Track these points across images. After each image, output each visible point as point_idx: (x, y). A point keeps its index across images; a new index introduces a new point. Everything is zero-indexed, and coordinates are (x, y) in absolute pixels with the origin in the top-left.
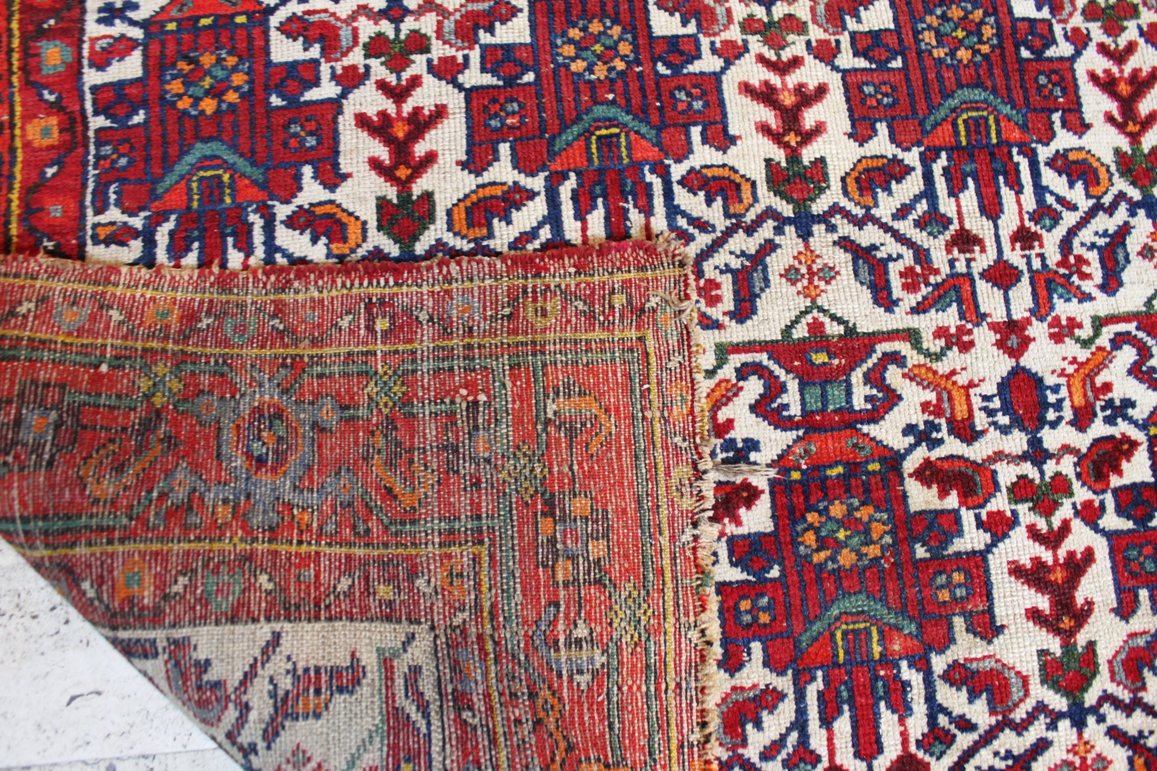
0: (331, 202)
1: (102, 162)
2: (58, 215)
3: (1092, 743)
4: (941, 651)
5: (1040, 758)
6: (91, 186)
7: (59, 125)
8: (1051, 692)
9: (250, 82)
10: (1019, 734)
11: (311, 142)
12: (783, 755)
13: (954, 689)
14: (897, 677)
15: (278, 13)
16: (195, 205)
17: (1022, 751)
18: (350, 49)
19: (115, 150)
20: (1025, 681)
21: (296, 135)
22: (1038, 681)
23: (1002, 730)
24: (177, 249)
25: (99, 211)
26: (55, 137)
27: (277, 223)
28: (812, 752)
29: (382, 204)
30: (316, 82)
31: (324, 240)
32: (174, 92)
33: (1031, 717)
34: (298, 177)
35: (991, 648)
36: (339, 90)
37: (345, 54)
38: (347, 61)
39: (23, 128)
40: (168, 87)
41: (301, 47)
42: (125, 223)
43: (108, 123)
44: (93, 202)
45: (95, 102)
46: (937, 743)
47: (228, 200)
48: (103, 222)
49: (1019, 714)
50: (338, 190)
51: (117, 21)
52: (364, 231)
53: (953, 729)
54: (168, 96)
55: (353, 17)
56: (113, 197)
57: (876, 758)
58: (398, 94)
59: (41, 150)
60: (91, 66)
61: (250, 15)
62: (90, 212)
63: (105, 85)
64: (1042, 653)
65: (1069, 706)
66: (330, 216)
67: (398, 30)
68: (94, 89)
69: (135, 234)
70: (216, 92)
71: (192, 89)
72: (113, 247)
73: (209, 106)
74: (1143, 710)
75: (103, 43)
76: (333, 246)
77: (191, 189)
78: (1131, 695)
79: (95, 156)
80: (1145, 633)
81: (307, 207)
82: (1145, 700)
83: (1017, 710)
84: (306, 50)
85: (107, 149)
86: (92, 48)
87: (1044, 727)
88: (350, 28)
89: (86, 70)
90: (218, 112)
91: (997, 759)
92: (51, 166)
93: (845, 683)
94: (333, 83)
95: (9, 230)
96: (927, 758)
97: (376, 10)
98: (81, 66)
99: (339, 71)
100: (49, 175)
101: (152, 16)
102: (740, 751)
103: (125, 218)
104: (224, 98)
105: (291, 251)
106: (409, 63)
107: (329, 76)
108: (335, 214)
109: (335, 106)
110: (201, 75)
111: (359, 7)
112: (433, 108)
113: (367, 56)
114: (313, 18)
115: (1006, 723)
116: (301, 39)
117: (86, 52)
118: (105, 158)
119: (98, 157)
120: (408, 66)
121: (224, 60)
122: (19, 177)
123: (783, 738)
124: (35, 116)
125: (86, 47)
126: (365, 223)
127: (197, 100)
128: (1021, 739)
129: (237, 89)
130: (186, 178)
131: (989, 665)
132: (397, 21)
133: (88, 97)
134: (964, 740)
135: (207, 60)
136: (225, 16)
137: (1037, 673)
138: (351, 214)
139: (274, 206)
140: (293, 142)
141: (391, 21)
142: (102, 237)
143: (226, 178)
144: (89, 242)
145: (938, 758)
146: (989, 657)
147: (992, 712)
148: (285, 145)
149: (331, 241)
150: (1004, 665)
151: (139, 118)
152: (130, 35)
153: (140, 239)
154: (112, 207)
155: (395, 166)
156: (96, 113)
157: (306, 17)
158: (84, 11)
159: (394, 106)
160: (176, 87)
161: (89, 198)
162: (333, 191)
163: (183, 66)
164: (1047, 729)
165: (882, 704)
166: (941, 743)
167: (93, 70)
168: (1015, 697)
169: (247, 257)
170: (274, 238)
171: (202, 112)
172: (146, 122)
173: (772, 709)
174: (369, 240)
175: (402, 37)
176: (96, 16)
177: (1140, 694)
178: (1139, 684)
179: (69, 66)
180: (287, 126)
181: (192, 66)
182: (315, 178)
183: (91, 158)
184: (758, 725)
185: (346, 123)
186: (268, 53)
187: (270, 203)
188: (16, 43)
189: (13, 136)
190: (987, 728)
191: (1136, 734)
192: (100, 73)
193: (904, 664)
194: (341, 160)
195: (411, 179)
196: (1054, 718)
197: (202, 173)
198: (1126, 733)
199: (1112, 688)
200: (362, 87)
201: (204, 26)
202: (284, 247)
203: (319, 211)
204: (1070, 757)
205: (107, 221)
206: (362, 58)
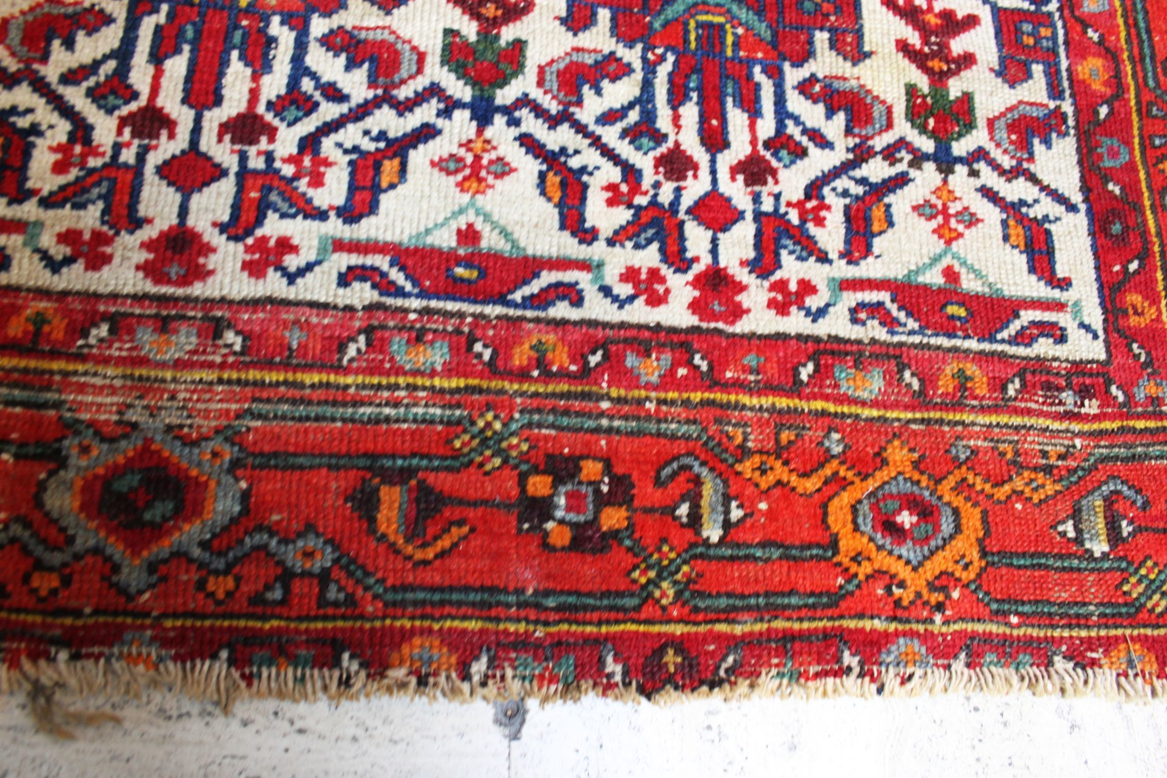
3: (494, 143)
4: (327, 13)
5: (421, 147)
8: (453, 76)
10: (401, 114)
12: (92, 81)
13: (331, 54)
14: (263, 32)
17: (400, 134)
20: (421, 58)
22: (438, 59)
23: (380, 107)
28: (130, 87)
33: (420, 99)
35: (389, 18)
46: (293, 108)
49: (404, 93)
53: (317, 96)
57: (210, 109)
64: (449, 33)
65: (473, 97)
74: (571, 127)
78: (561, 108)
80: (595, 51)
82: (577, 117)
83: (403, 87)
87: (434, 112)
91: (367, 138)
93: (194, 24)
96: (276, 122)
102: (35, 66)
115: (387, 99)
123: (96, 65)
128: (402, 120)
131: (379, 36)
134: (329, 111)
137: (438, 51)
145: (290, 125)
146: (384, 28)
147: (372, 84)
150: (398, 37)
164: (438, 115)
165: (235, 54)
166: (298, 108)
168: (404, 73)
173: (91, 31)
177: (572, 109)
178: (574, 99)
184: (69, 44)
190: (361, 101)
191: (557, 149)
193: (276, 20)
196: (450, 107)
198: (544, 146)
199: (536, 94)
204: (462, 152)
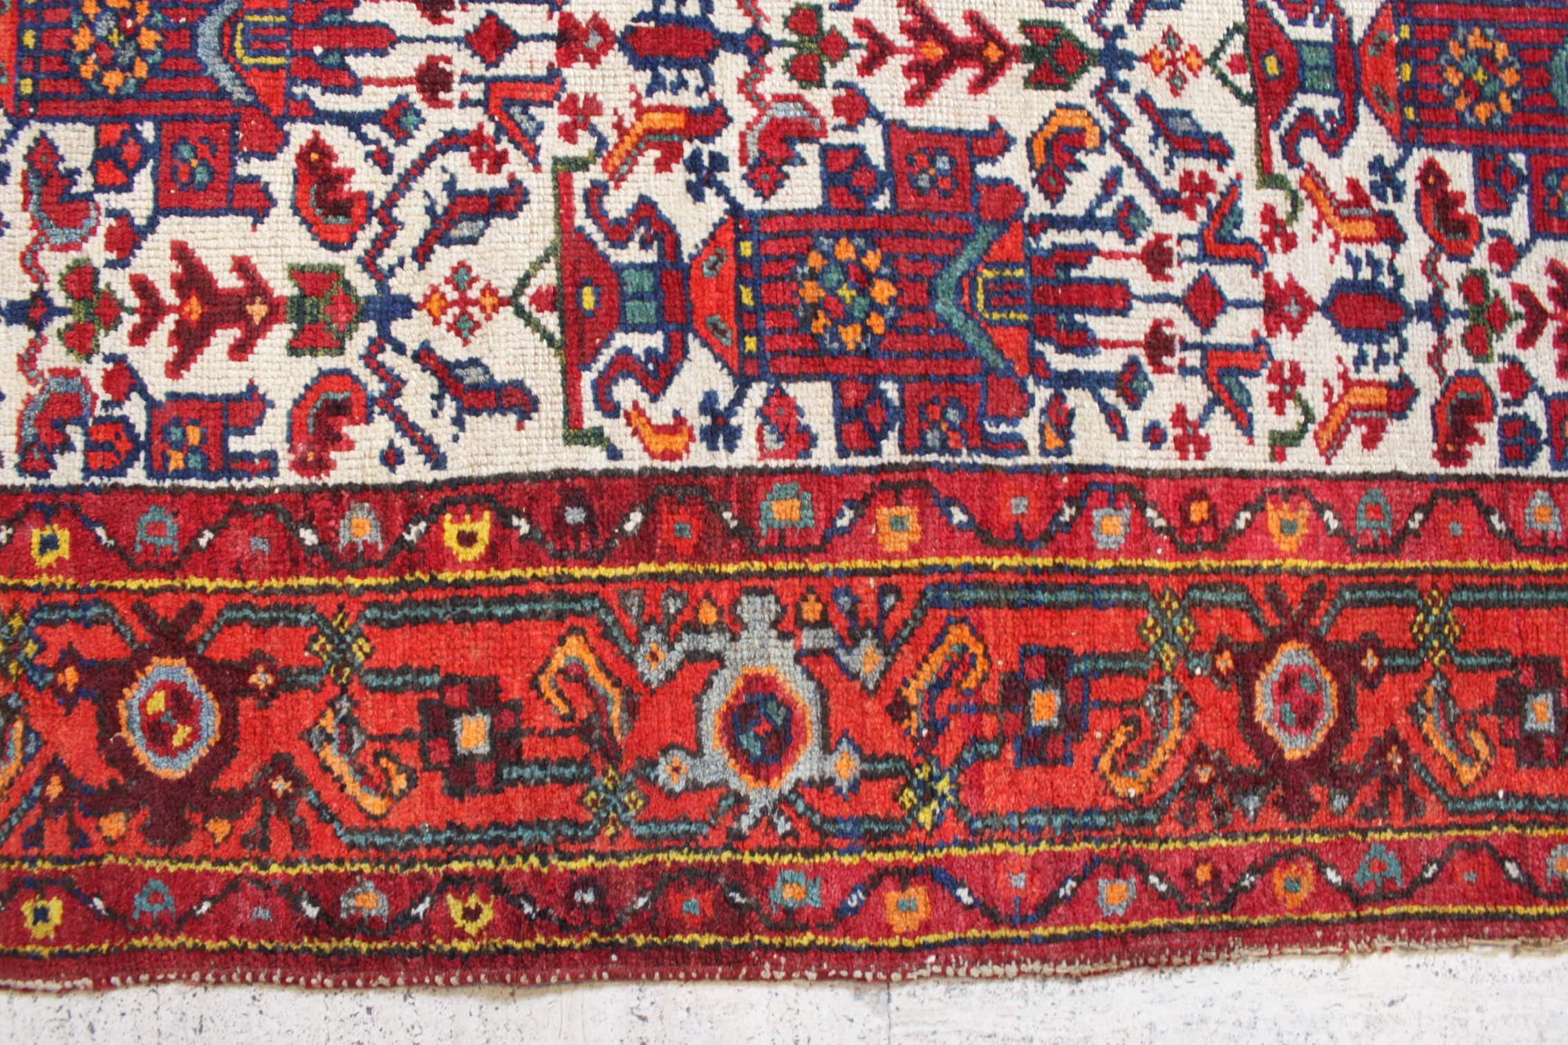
0: (1029, 143)
1: (951, 444)
2: (1025, 502)
6: (984, 459)
7: (889, 507)
9: (850, 235)
11: (943, 163)
15: (740, 200)
16: (1023, 317)
18: (807, 106)
19: (934, 425)
21: (933, 181)
24: (1083, 343)
25: (1023, 449)
26: (908, 512)
27: (1054, 212)
29: (1034, 82)
30: (858, 151)
31: (1080, 156)
32: (859, 339)
34: (992, 183)
36: (870, 122)
37: (814, 112)
38: (827, 111)
39: (889, 557)
40: (851, 346)
41: (799, 168)
42: (1043, 412)
43: (893, 435)
44: (1007, 457)
45: (863, 453)
47: (1020, 273)
48: (1038, 442)
50: (1012, 134)
51: (734, 421)
52: (1068, 107)
54: (864, 347)
55: (756, 100)
56: (1003, 428)
58: (879, 51)
59: (924, 531)
60: (808, 455)
61: (740, 237)
62: (1022, 460)
63: (839, 434)
66: (1049, 146)
67: (782, 44)
68: (843, 452)
69: (1059, 398)
70: (864, 281)
71: (856, 314)
72: (1074, 428)
73: (883, 291)
75: (770, 440)
76: (1089, 145)
77: (1001, 321)
79: (941, 454)
81: (1034, 174)
84: (803, 162)
85: (932, 437)
86: (776, 455)
88: (773, 105)
89: (813, 463)
90: (893, 280)
92: (950, 515)
94: (860, 128)
95: (1045, 568)
97: (748, 69)
98: (806, 469)
99: (842, 120)
100: (964, 518)
101: (731, 373)
103: (1035, 412)
104: (873, 269)
105: (1093, 197)
106: (835, 33)
107: (848, 134)
108: (1046, 140)
109: (893, 130)
110: (833, 301)
111: (740, 91)
112: (903, 10)
113: (821, 84)
114: (753, 151)
116: (785, 168)
117: (785, 463)
118: (944, 441)
119: (943, 449)
120: (839, 34)
121: (812, 270)
122: (966, 559)
124: (874, 540)
125: (773, 463)
126: (1059, 106)
127: (875, 307)
129: (861, 253)
130: (986, 328)
132: (767, 44)
133: (854, 461)
135: (811, 292)
136: (739, 270)
138: (1046, 121)
139: (1031, 215)
140: (945, 185)
141: (768, 50)
142: (1059, 443)
143: (988, 274)
144: (1066, 459)
148: (946, 195)
149: (1081, 146)
151: (891, 389)
152: (759, 403)
153: (1065, 391)
154: (1017, 430)
155: (984, 63)
156: (876, 451)
157: (750, 161)
158: (713, 470)
159: (897, 56)
160: (851, 336)
161: (1002, 462)
162: (1014, 141)
163: (820, 324)
167: (814, 452)
169: (1098, 252)
170: (1074, 218)
171: (892, 300)
172: (897, 380)
174: (1082, 102)
175: (794, 38)
176: (722, 453)
179: (805, 487)
180: (920, 192)
181: (821, 314)
182: (994, 162)
183: (942, 460)
185: (917, 117)
186: (807, 212)
187: (1026, 220)
188: (758, 566)
189: (903, 571)
192: (819, 443)
194: (972, 127)
195: (1002, 45)
197: (980, 306)
200: (868, 93)
201: (754, 298)
202: (1087, 206)
203: (1040, 159)
205: (1037, 436)
206: (823, 91)
